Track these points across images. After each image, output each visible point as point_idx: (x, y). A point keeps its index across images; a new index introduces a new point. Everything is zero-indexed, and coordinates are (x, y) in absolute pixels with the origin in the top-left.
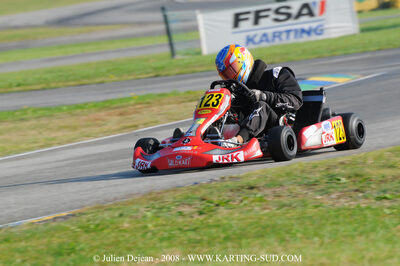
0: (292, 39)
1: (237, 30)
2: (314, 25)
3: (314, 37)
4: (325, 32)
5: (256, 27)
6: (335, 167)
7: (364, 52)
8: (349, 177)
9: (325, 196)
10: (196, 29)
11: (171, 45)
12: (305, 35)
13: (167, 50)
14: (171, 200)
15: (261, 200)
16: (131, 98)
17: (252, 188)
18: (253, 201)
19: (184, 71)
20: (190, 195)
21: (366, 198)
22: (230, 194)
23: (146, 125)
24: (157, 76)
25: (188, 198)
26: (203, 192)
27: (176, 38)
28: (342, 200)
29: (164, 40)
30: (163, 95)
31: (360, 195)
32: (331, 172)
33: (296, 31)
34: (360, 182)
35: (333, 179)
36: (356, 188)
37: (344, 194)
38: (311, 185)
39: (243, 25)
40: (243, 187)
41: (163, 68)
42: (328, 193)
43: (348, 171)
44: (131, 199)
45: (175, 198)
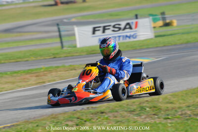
0: (121, 40)
1: (94, 35)
2: (132, 34)
3: (132, 40)
4: (137, 37)
5: (104, 34)
6: (144, 103)
7: (157, 47)
8: (151, 108)
9: (138, 117)
10: (74, 35)
11: (62, 42)
12: (128, 39)
13: (59, 45)
14: (62, 118)
15: (107, 119)
16: (42, 68)
17: (102, 113)
18: (103, 119)
19: (68, 55)
20: (72, 116)
21: (159, 118)
22: (92, 116)
23: (49, 81)
24: (54, 58)
25: (71, 117)
26: (78, 115)
27: (64, 39)
28: (147, 119)
29: (58, 40)
30: (58, 67)
31: (156, 116)
32: (142, 105)
33: (123, 36)
34: (156, 110)
35: (143, 108)
36: (154, 113)
37: (148, 116)
38: (132, 112)
39: (97, 33)
40: (98, 112)
41: (57, 54)
42: (140, 116)
43: (150, 105)
44: (42, 118)
45: (64, 117)
